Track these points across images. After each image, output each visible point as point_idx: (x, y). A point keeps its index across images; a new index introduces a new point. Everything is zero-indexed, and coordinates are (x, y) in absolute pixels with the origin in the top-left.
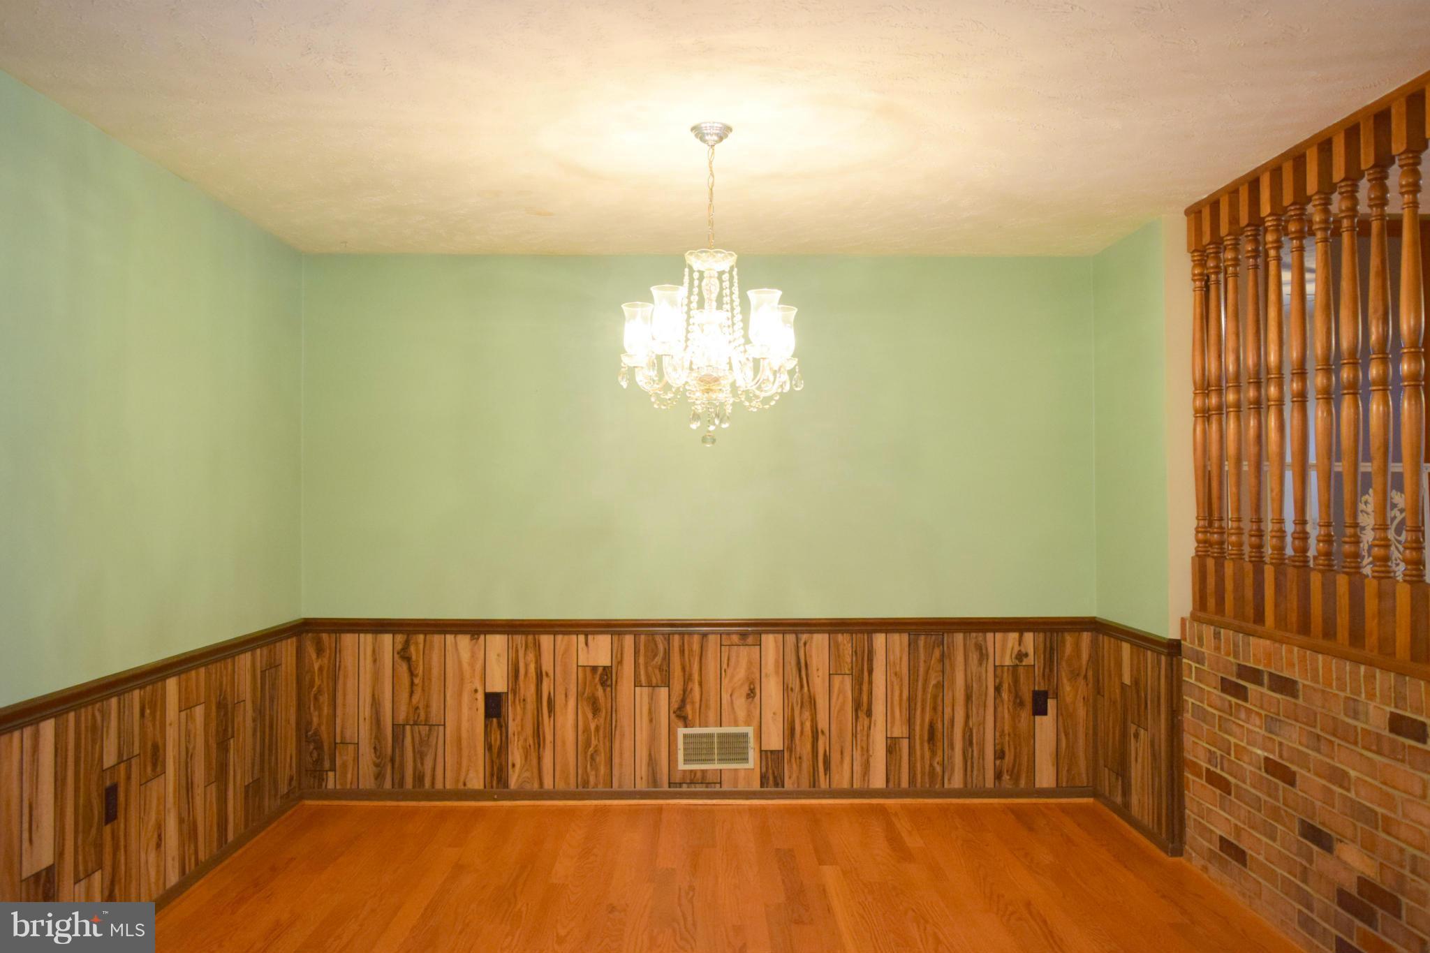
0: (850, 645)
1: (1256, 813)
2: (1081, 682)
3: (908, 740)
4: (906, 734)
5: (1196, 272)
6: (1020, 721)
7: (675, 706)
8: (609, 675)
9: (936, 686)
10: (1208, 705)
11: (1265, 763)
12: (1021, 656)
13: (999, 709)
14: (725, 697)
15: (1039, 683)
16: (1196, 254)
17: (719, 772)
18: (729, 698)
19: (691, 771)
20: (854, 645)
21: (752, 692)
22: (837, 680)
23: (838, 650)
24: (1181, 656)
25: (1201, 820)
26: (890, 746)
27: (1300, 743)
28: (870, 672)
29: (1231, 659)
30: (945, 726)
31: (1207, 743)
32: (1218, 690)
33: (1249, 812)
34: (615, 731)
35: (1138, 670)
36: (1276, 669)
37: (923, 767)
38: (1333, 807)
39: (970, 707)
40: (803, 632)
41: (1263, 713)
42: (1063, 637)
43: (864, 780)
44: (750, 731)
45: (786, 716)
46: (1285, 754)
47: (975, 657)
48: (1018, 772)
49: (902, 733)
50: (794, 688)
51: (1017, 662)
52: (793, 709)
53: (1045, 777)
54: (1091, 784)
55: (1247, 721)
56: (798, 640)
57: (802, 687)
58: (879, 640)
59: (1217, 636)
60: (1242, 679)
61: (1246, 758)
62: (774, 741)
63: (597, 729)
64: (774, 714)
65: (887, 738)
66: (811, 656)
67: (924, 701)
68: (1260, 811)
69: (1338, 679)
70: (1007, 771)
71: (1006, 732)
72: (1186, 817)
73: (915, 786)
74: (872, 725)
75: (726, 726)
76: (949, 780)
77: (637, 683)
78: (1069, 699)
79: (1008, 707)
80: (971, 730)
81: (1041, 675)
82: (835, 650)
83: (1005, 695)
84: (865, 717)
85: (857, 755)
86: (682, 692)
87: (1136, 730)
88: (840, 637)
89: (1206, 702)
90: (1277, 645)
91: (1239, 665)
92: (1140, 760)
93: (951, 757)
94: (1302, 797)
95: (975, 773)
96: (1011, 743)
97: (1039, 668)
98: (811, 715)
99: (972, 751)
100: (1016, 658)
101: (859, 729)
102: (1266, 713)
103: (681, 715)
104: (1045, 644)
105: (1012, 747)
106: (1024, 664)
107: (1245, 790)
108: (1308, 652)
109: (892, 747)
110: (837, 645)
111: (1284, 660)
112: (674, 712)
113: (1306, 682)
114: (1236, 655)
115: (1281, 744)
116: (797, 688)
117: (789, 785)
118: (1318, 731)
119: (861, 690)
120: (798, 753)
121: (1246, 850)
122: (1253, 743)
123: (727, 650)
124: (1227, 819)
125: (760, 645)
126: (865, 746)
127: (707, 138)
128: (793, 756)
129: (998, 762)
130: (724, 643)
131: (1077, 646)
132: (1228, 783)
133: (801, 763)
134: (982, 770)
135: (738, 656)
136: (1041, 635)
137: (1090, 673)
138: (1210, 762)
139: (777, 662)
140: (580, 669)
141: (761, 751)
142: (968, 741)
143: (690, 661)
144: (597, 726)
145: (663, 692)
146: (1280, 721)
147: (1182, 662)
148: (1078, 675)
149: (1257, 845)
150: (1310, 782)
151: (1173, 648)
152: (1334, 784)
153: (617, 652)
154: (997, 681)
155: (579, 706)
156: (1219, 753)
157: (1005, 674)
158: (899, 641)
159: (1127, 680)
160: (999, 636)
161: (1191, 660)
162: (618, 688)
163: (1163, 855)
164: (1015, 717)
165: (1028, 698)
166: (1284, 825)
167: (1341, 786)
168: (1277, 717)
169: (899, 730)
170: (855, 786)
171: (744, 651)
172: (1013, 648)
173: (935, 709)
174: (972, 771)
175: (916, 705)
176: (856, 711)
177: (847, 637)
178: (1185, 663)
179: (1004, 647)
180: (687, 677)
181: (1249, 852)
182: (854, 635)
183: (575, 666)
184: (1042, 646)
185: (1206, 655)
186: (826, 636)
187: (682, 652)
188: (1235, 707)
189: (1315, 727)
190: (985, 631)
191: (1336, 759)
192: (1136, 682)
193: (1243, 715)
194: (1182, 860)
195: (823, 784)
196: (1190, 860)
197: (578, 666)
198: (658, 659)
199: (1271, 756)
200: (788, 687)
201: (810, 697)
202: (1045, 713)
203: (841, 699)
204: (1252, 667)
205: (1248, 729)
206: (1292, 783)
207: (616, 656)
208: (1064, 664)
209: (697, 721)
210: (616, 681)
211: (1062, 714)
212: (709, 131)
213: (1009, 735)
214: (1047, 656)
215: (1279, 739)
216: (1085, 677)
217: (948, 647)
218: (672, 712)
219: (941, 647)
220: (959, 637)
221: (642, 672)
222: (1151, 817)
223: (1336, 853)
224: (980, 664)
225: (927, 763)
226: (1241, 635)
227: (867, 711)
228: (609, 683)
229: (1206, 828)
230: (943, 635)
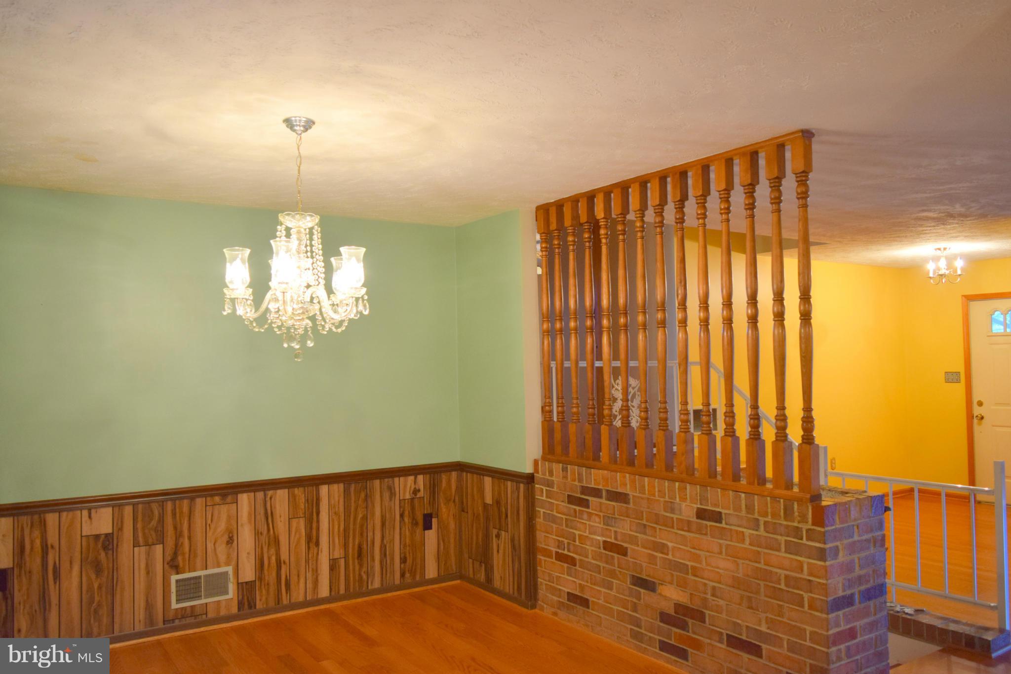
0: (303, 495)
1: (597, 575)
2: (452, 504)
3: (344, 559)
4: (343, 555)
5: (543, 246)
6: (415, 535)
7: (168, 558)
8: (111, 541)
9: (362, 518)
10: (557, 512)
11: (603, 545)
12: (416, 491)
13: (403, 529)
14: (210, 546)
15: (427, 509)
16: (543, 235)
17: (205, 605)
18: (212, 545)
19: (182, 609)
20: (306, 496)
21: (231, 540)
22: (294, 523)
23: (295, 499)
24: (534, 483)
25: (552, 584)
26: (332, 565)
27: (631, 530)
28: (318, 513)
29: (576, 483)
30: (369, 545)
31: (556, 536)
32: (565, 503)
33: (591, 575)
34: (116, 585)
35: (499, 494)
36: (612, 488)
37: (354, 577)
38: (656, 565)
39: (384, 530)
40: (269, 490)
41: (601, 514)
42: (441, 476)
43: (314, 593)
44: (230, 569)
45: (257, 554)
46: (619, 538)
47: (387, 494)
48: (415, 569)
49: (340, 554)
50: (263, 532)
51: (414, 496)
52: (262, 548)
53: (431, 572)
54: (458, 571)
55: (589, 520)
56: (265, 495)
57: (269, 530)
58: (324, 489)
59: (565, 470)
60: (586, 495)
61: (588, 543)
62: (248, 574)
63: (100, 587)
64: (248, 553)
65: (330, 560)
66: (275, 508)
67: (354, 530)
68: (600, 573)
69: (659, 491)
70: (408, 571)
71: (408, 544)
72: (539, 583)
73: (349, 591)
74: (320, 552)
75: (211, 569)
76: (372, 583)
77: (136, 544)
78: (445, 516)
79: (409, 528)
80: (385, 546)
81: (428, 502)
82: (292, 500)
83: (406, 519)
84: (315, 547)
85: (309, 575)
86: (174, 547)
87: (498, 532)
88: (296, 491)
89: (555, 510)
90: (613, 473)
91: (582, 486)
92: (501, 551)
93: (373, 567)
94: (633, 562)
95: (388, 575)
96: (410, 551)
97: (427, 499)
98: (276, 551)
99: (386, 561)
100: (413, 493)
101: (310, 556)
102: (604, 514)
103: (174, 566)
104: (430, 483)
105: (411, 554)
106: (418, 496)
107: (588, 562)
108: (637, 477)
109: (333, 566)
110: (294, 496)
111: (619, 482)
112: (168, 564)
113: (635, 494)
114: (580, 480)
115: (616, 532)
116: (265, 532)
117: (259, 605)
118: (644, 522)
119: (311, 528)
120: (267, 580)
121: (589, 598)
122: (595, 533)
123: (211, 508)
124: (573, 581)
125: (237, 503)
126: (315, 568)
127: (296, 128)
128: (263, 583)
129: (402, 566)
130: (208, 504)
131: (449, 481)
132: (573, 559)
133: (268, 588)
134: (392, 572)
135: (219, 513)
136: (428, 476)
137: (457, 498)
138: (558, 547)
139: (250, 514)
140: (84, 539)
141: (238, 583)
142: (384, 554)
143: (180, 520)
144: (100, 584)
145: (159, 548)
146: (615, 518)
147: (535, 486)
148: (450, 500)
149: (598, 595)
150: (639, 553)
151: (530, 479)
152: (656, 552)
153: (118, 520)
154: (402, 510)
155: (83, 569)
156: (566, 541)
157: (406, 505)
158: (337, 489)
159: (489, 500)
160: (402, 479)
161: (543, 485)
162: (119, 550)
163: (524, 610)
164: (412, 533)
165: (420, 518)
166: (618, 579)
167: (662, 553)
168: (613, 516)
169: (338, 553)
170: (308, 599)
171: (224, 509)
172: (411, 487)
173: (362, 534)
174: (386, 574)
175: (349, 533)
176: (308, 543)
177: (301, 489)
178: (537, 487)
179: (405, 487)
180: (178, 533)
181: (591, 599)
182: (306, 488)
183: (79, 537)
184: (428, 483)
185: (555, 482)
186: (286, 490)
187: (174, 514)
188: (579, 512)
189: (642, 520)
190: (393, 477)
191: (658, 537)
192: (498, 503)
193: (585, 516)
194: (537, 610)
195: (285, 601)
196: (542, 609)
197: (82, 536)
198: (154, 523)
199: (609, 540)
200: (258, 532)
201: (275, 538)
202: (430, 528)
203: (297, 536)
204: (593, 488)
205: (589, 525)
206: (625, 554)
207: (117, 524)
208: (441, 494)
209: (187, 567)
210: (117, 545)
211: (441, 528)
212: (298, 123)
213: (409, 546)
214: (432, 489)
215: (615, 529)
216: (454, 501)
217: (370, 491)
218: (165, 564)
219: (365, 490)
220: (377, 482)
221: (140, 535)
222: (511, 587)
223: (659, 591)
224: (391, 500)
225: (357, 573)
226: (584, 469)
227: (316, 542)
228: (111, 547)
229: (556, 589)
230: (366, 482)
